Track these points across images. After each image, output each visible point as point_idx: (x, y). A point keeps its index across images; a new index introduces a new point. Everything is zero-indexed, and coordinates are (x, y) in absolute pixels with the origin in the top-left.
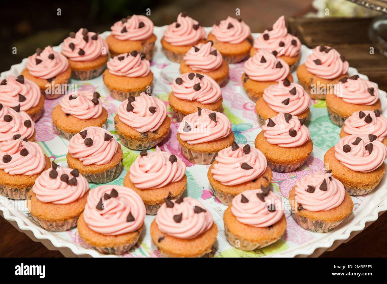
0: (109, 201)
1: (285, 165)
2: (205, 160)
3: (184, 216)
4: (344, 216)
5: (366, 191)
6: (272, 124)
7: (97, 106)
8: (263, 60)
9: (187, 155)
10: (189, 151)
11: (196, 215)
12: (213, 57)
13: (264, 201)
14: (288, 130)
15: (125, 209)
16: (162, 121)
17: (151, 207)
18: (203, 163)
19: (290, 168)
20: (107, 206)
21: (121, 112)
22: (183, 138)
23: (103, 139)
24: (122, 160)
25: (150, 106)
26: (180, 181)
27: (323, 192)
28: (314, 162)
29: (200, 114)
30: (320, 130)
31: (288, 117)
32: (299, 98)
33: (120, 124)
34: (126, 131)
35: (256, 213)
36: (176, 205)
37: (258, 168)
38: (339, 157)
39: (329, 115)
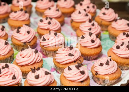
0: (4, 69)
1: (90, 56)
2: (52, 55)
3: (40, 76)
4: (117, 77)
5: (127, 68)
6: (83, 37)
7: (3, 31)
8: (80, 13)
9: (44, 53)
10: (45, 50)
11: (46, 75)
12: (57, 12)
13: (79, 69)
14: (91, 40)
15: (12, 74)
16: (33, 37)
17: (26, 74)
18: (51, 56)
19: (92, 58)
20: (3, 71)
21: (14, 34)
22: (42, 44)
23: (4, 44)
24: (13, 54)
25: (27, 30)
26: (40, 62)
27: (107, 66)
28: (103, 56)
29: (50, 34)
30: (105, 43)
31: (91, 34)
32: (95, 28)
33: (13, 39)
34: (16, 42)
35: (75, 75)
36: (36, 71)
37: (76, 56)
38: (114, 51)
39: (110, 36)
